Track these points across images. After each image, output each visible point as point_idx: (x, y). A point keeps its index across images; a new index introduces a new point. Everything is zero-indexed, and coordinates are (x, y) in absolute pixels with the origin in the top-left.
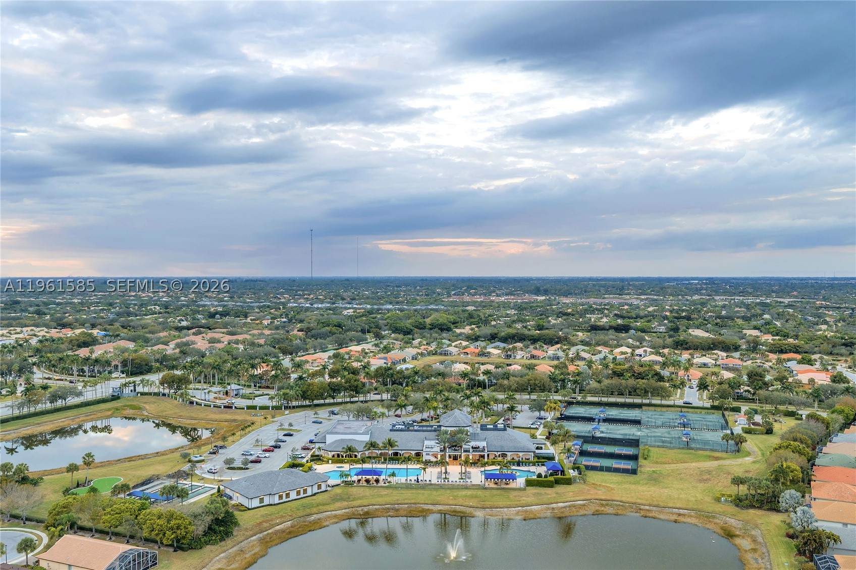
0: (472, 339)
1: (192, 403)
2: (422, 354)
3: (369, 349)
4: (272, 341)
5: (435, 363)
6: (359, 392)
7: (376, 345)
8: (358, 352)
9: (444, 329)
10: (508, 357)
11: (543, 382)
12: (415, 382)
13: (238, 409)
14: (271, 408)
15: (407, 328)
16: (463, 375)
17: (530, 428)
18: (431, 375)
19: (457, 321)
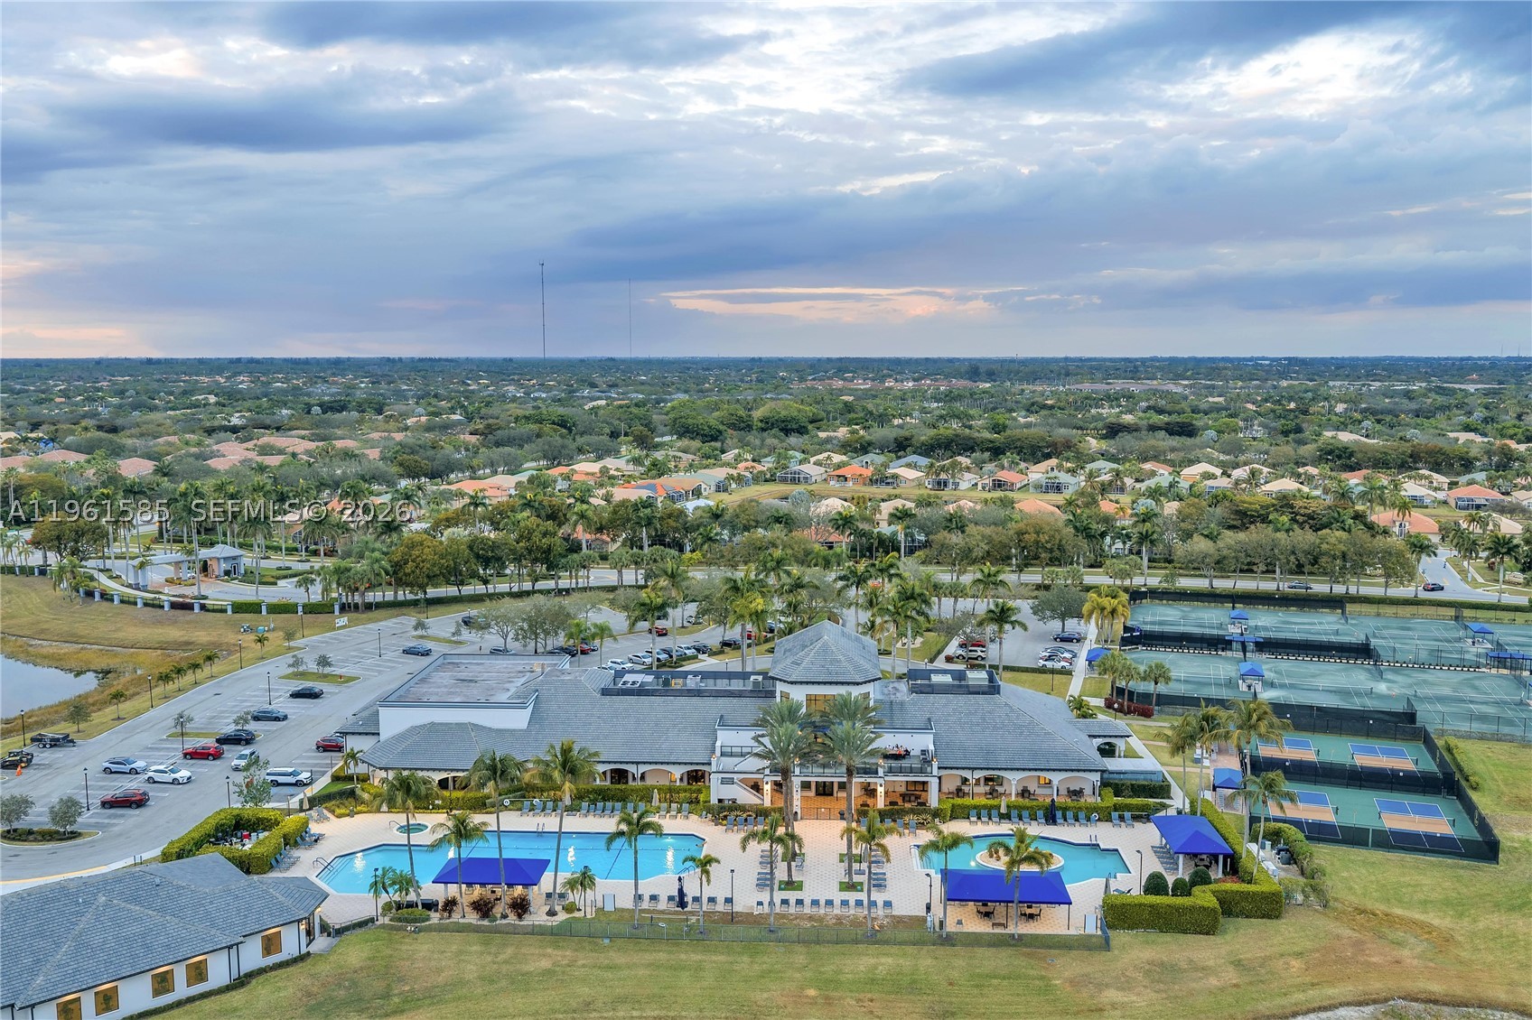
0: (855, 450)
1: (90, 594)
2: (739, 479)
3: (617, 470)
4: (397, 452)
5: (768, 496)
6: (557, 566)
7: (637, 461)
8: (593, 474)
9: (793, 430)
10: (941, 485)
11: (1058, 537)
12: (710, 539)
13: (208, 610)
14: (300, 609)
15: (710, 427)
16: (840, 522)
17: (1042, 670)
18: (757, 522)
19: (820, 417)
